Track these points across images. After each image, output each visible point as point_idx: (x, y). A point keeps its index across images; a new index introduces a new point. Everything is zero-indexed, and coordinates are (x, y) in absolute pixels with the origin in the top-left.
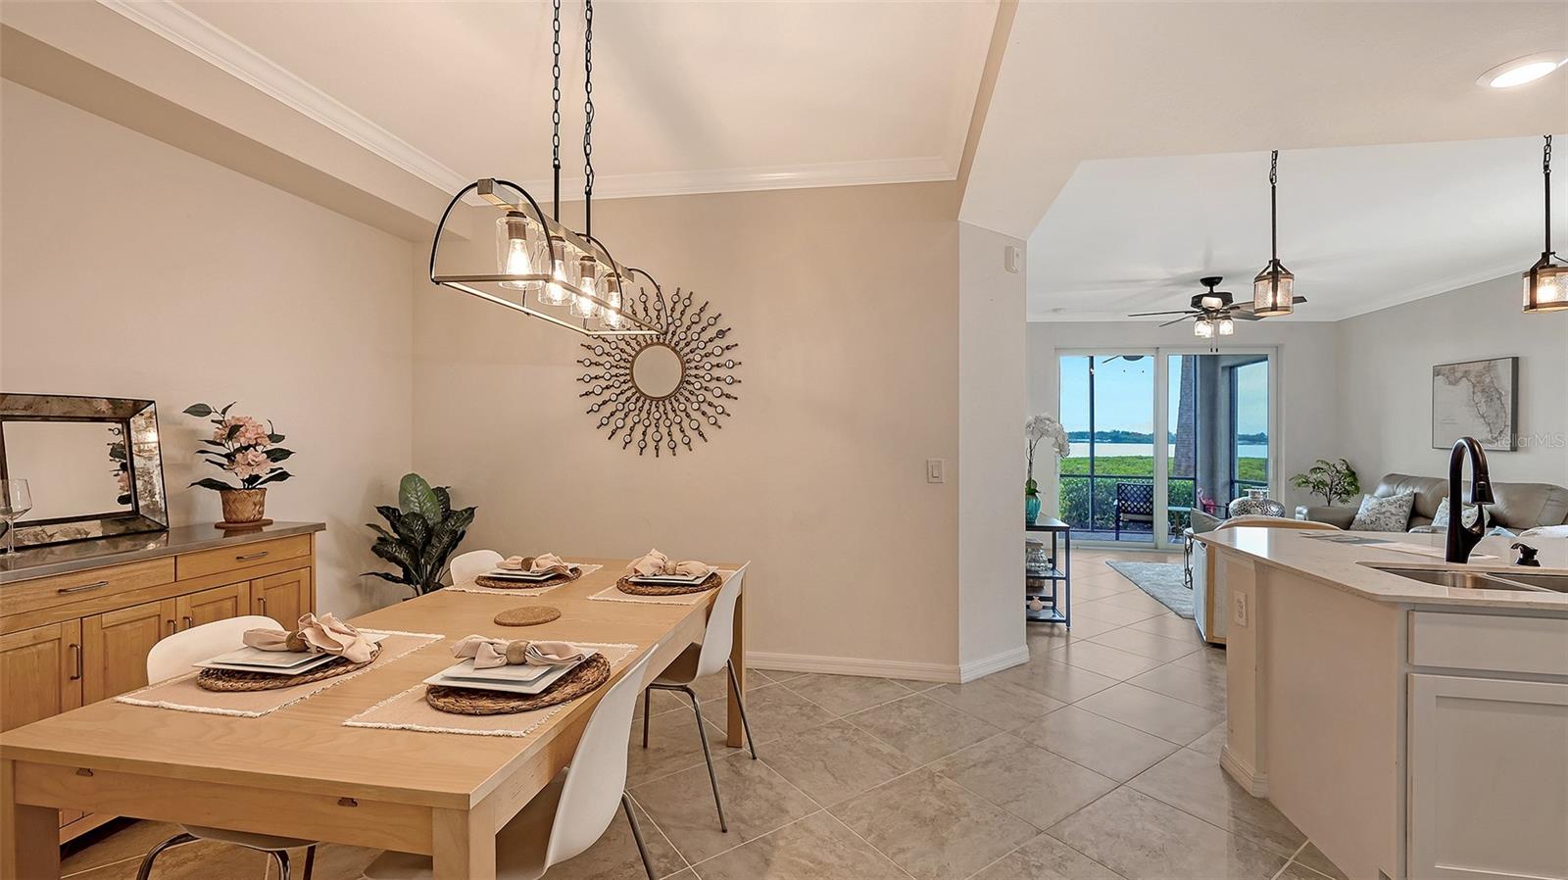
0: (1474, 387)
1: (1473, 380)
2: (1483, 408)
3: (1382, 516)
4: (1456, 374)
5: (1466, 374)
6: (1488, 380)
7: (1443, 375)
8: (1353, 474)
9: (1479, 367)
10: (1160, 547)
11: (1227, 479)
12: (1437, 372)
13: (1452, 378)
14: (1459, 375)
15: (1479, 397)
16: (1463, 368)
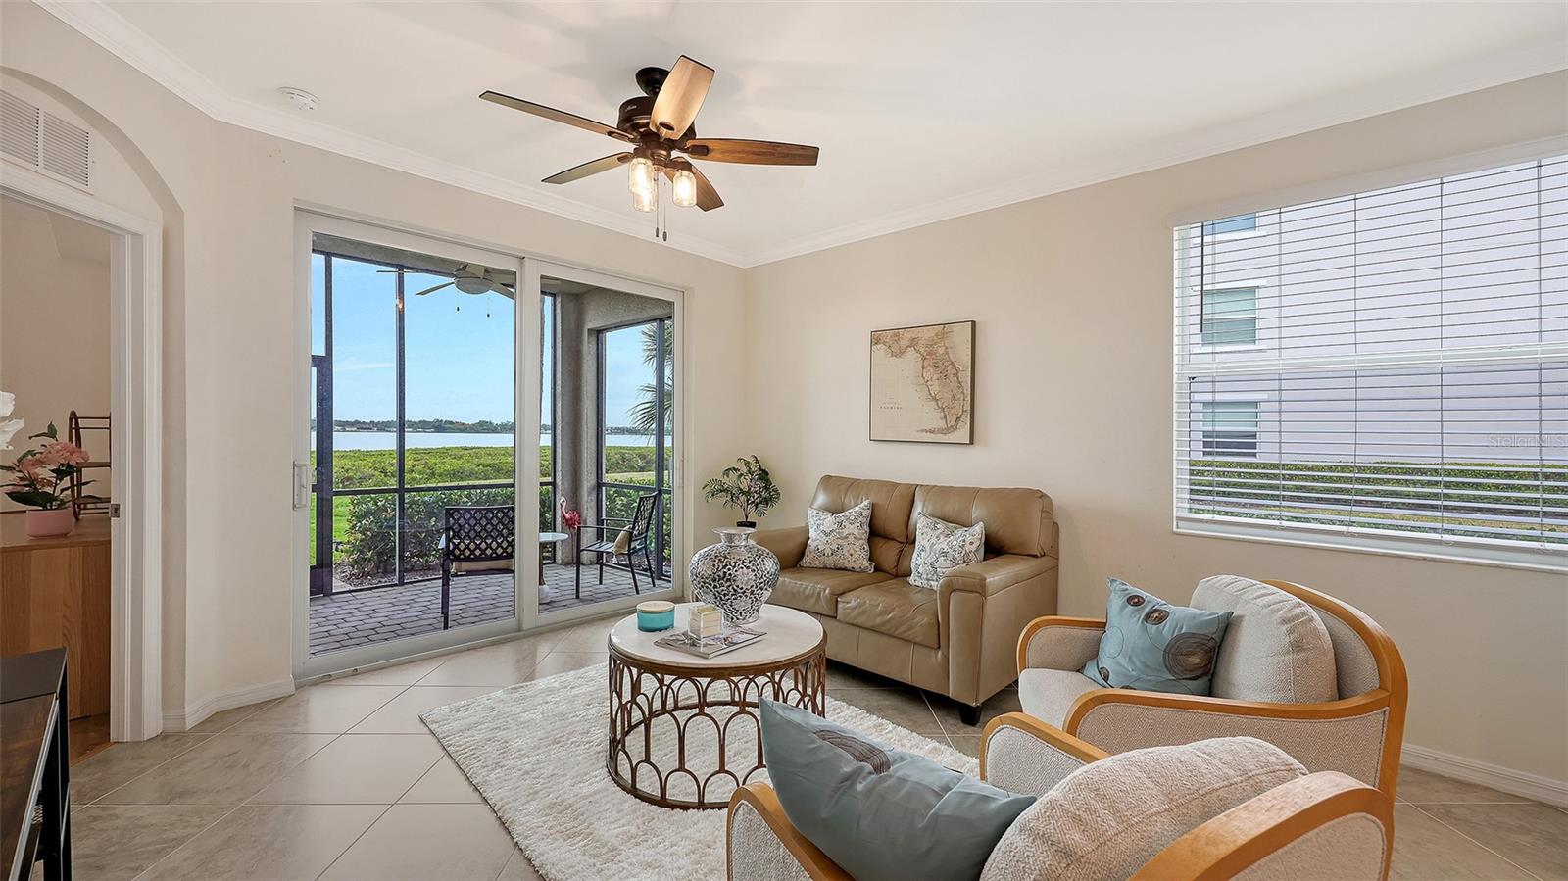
0: (924, 359)
1: (922, 350)
2: (935, 388)
3: (844, 543)
4: (901, 343)
5: (914, 342)
6: (941, 351)
7: (884, 343)
8: (764, 475)
9: (930, 333)
10: (525, 627)
11: (593, 481)
12: (876, 338)
13: (895, 348)
14: (904, 343)
15: (930, 373)
16: (908, 335)
